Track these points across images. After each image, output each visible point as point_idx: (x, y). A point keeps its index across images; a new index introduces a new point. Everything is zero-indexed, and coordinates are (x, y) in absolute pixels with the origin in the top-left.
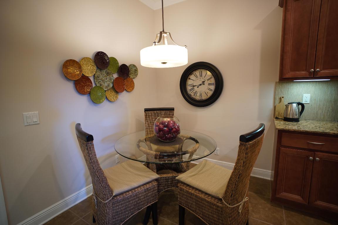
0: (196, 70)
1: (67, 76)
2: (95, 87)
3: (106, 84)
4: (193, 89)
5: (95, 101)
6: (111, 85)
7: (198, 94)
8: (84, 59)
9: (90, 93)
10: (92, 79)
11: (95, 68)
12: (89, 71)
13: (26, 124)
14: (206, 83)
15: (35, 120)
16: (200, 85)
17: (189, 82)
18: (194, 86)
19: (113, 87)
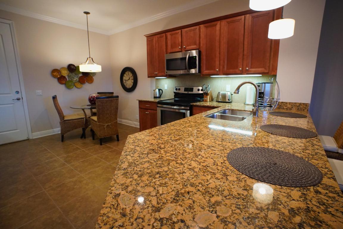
0: (126, 71)
1: (54, 76)
2: (68, 81)
3: (75, 79)
4: (126, 82)
5: (68, 87)
6: (78, 80)
7: (128, 85)
8: (63, 68)
9: (65, 84)
10: (67, 77)
11: (68, 72)
12: (65, 73)
13: (37, 95)
14: (131, 79)
15: (40, 94)
16: (128, 80)
17: (124, 78)
18: (126, 80)
19: (79, 81)
